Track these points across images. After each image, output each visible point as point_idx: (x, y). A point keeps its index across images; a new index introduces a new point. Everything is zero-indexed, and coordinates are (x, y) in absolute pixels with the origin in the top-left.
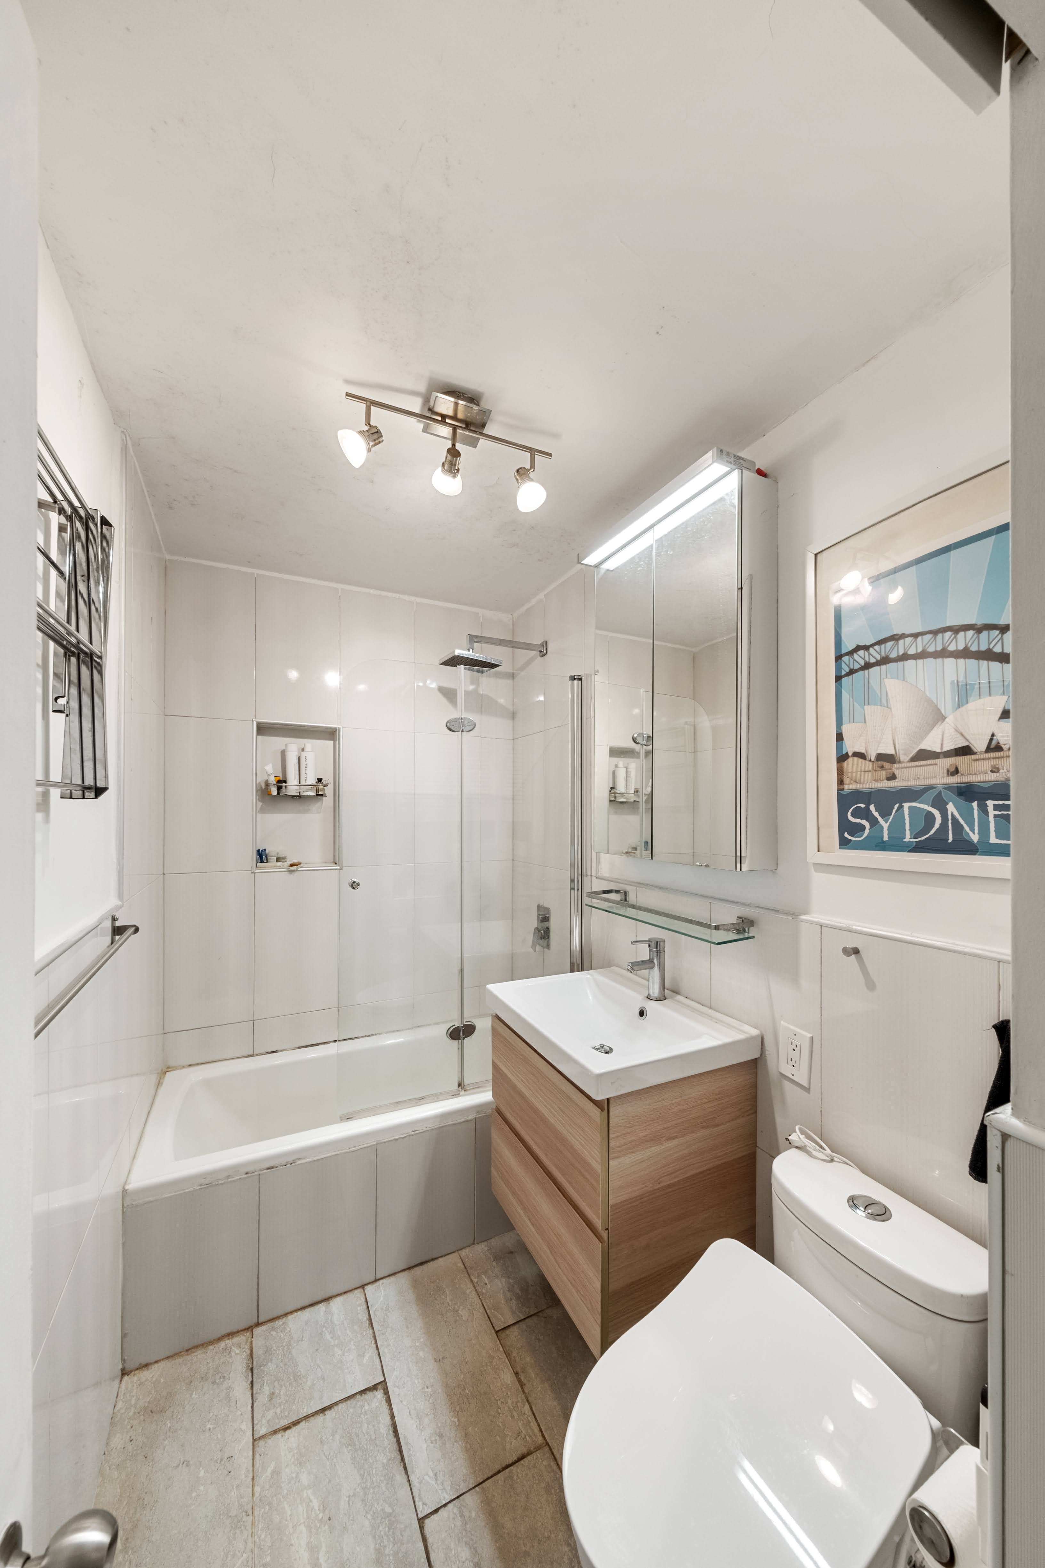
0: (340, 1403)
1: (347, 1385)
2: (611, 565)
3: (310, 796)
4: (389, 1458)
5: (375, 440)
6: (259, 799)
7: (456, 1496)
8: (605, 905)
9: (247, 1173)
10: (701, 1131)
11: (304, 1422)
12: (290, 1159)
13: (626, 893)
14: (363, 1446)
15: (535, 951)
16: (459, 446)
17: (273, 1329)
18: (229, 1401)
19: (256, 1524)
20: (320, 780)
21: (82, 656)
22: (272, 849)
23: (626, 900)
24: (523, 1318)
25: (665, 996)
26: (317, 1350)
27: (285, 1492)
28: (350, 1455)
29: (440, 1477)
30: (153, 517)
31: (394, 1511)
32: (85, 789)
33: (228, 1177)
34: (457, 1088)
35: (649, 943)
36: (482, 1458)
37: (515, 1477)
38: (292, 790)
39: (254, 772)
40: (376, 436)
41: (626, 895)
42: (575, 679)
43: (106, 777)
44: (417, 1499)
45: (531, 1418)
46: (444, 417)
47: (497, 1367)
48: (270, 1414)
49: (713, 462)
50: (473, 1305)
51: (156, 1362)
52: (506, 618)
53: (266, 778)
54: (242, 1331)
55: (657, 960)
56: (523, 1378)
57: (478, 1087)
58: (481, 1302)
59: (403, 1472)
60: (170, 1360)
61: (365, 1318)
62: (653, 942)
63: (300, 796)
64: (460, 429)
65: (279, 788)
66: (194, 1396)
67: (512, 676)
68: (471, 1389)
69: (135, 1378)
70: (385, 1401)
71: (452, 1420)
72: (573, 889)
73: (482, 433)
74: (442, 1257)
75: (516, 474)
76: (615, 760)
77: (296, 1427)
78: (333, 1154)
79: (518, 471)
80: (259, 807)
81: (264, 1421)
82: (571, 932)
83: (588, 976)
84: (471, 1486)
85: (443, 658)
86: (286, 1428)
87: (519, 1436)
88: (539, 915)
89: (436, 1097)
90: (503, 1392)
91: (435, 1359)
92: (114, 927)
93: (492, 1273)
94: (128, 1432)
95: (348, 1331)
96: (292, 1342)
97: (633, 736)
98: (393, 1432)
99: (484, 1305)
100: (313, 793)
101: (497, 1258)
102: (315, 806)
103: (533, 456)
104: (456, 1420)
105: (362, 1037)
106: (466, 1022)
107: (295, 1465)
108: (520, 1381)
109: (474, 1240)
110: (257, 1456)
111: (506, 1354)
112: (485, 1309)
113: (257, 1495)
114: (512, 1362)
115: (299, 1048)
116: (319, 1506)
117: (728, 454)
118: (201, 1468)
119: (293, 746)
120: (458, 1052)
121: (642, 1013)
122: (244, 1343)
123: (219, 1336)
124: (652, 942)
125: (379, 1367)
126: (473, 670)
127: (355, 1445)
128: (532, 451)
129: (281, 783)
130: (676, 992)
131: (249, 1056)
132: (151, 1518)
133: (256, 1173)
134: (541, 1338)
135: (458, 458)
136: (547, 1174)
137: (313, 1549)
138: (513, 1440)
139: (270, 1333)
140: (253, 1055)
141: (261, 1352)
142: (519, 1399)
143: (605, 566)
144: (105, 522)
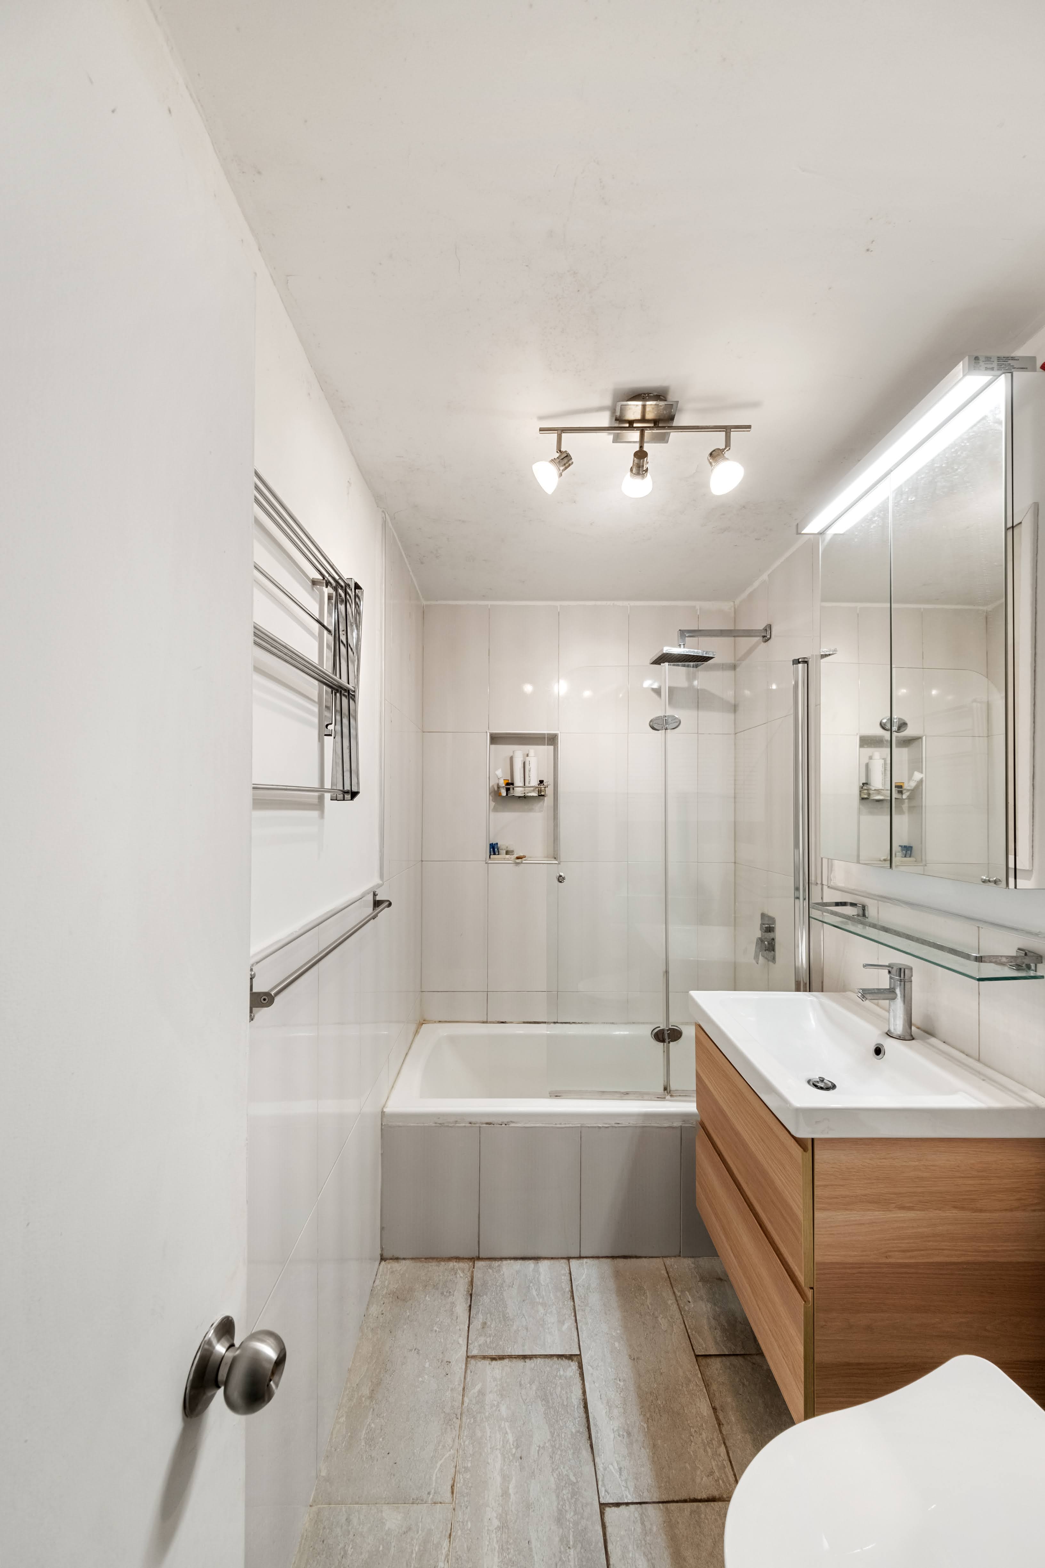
0: (539, 1357)
1: (546, 1344)
2: (840, 528)
3: (533, 796)
4: (578, 1429)
5: (565, 464)
6: (492, 800)
7: (639, 1501)
8: (836, 920)
9: (470, 1123)
10: (954, 1212)
11: (508, 1360)
12: (505, 1120)
13: (864, 908)
14: (555, 1407)
15: (758, 963)
16: (647, 447)
17: (490, 1267)
18: (452, 1314)
19: (463, 1429)
20: (541, 782)
21: (343, 691)
22: (503, 844)
23: (864, 915)
24: (727, 1353)
25: (912, 1036)
26: (524, 1301)
27: (487, 1414)
28: (544, 1410)
29: (625, 1473)
30: (411, 573)
31: (577, 1482)
32: (345, 792)
33: (456, 1122)
34: (663, 1091)
35: (890, 969)
36: (669, 1478)
37: (703, 1516)
38: (518, 792)
39: (488, 776)
40: (565, 460)
41: (864, 910)
42: (799, 662)
43: (358, 783)
44: (600, 1483)
45: (726, 1463)
46: (631, 422)
47: (693, 1392)
48: (482, 1340)
49: (964, 376)
50: (673, 1317)
51: (404, 1259)
52: (727, 606)
53: (497, 782)
54: (466, 1259)
55: (900, 991)
56: (721, 1417)
57: (683, 1095)
58: (683, 1318)
59: (590, 1449)
60: (413, 1261)
61: (568, 1289)
62: (895, 968)
63: (525, 797)
64: (648, 429)
65: (508, 790)
66: (427, 1298)
67: (734, 667)
68: (664, 1402)
69: (389, 1266)
70: (579, 1375)
71: (642, 1424)
72: (798, 898)
73: (672, 427)
74: (645, 1257)
75: (709, 458)
76: (868, 751)
77: (501, 1361)
78: (541, 1125)
79: (711, 454)
80: (492, 807)
81: (476, 1344)
82: (796, 946)
83: (815, 999)
84: (655, 1500)
85: (653, 657)
86: (493, 1359)
87: (711, 1475)
88: (762, 924)
89: (641, 1096)
90: (697, 1421)
91: (630, 1356)
92: (375, 900)
93: (696, 1293)
94: (381, 1306)
95: (551, 1295)
96: (504, 1285)
97: (881, 721)
98: (584, 1407)
99: (686, 1323)
100: (535, 794)
101: (703, 1279)
102: (537, 806)
103: (728, 434)
104: (645, 1426)
105: (579, 1023)
106: (672, 1026)
107: (497, 1395)
108: (717, 1419)
109: (680, 1252)
110: (469, 1371)
111: (704, 1384)
112: (685, 1326)
113: (466, 1404)
114: (711, 1395)
115: (524, 1023)
116: (514, 1442)
117: (988, 359)
118: (427, 1361)
119: (519, 752)
120: (664, 1055)
121: (878, 1051)
122: (467, 1270)
123: (449, 1256)
124: (892, 968)
125: (576, 1340)
126: (688, 666)
127: (548, 1402)
128: (727, 429)
129: (510, 785)
130: (929, 1033)
131: (483, 1022)
132: (390, 1383)
133: (477, 1125)
134: (746, 1383)
135: (646, 459)
136: (748, 1205)
137: (506, 1478)
138: (705, 1476)
139: (487, 1269)
140: (486, 1022)
141: (479, 1283)
142: (715, 1437)
143: (830, 532)
144: (357, 587)
